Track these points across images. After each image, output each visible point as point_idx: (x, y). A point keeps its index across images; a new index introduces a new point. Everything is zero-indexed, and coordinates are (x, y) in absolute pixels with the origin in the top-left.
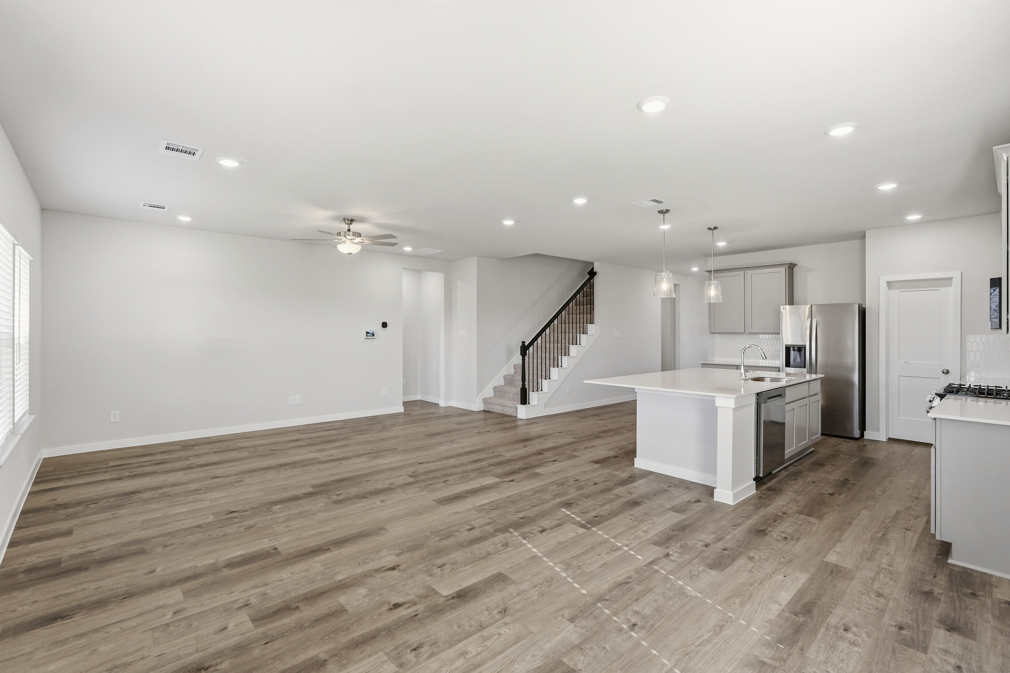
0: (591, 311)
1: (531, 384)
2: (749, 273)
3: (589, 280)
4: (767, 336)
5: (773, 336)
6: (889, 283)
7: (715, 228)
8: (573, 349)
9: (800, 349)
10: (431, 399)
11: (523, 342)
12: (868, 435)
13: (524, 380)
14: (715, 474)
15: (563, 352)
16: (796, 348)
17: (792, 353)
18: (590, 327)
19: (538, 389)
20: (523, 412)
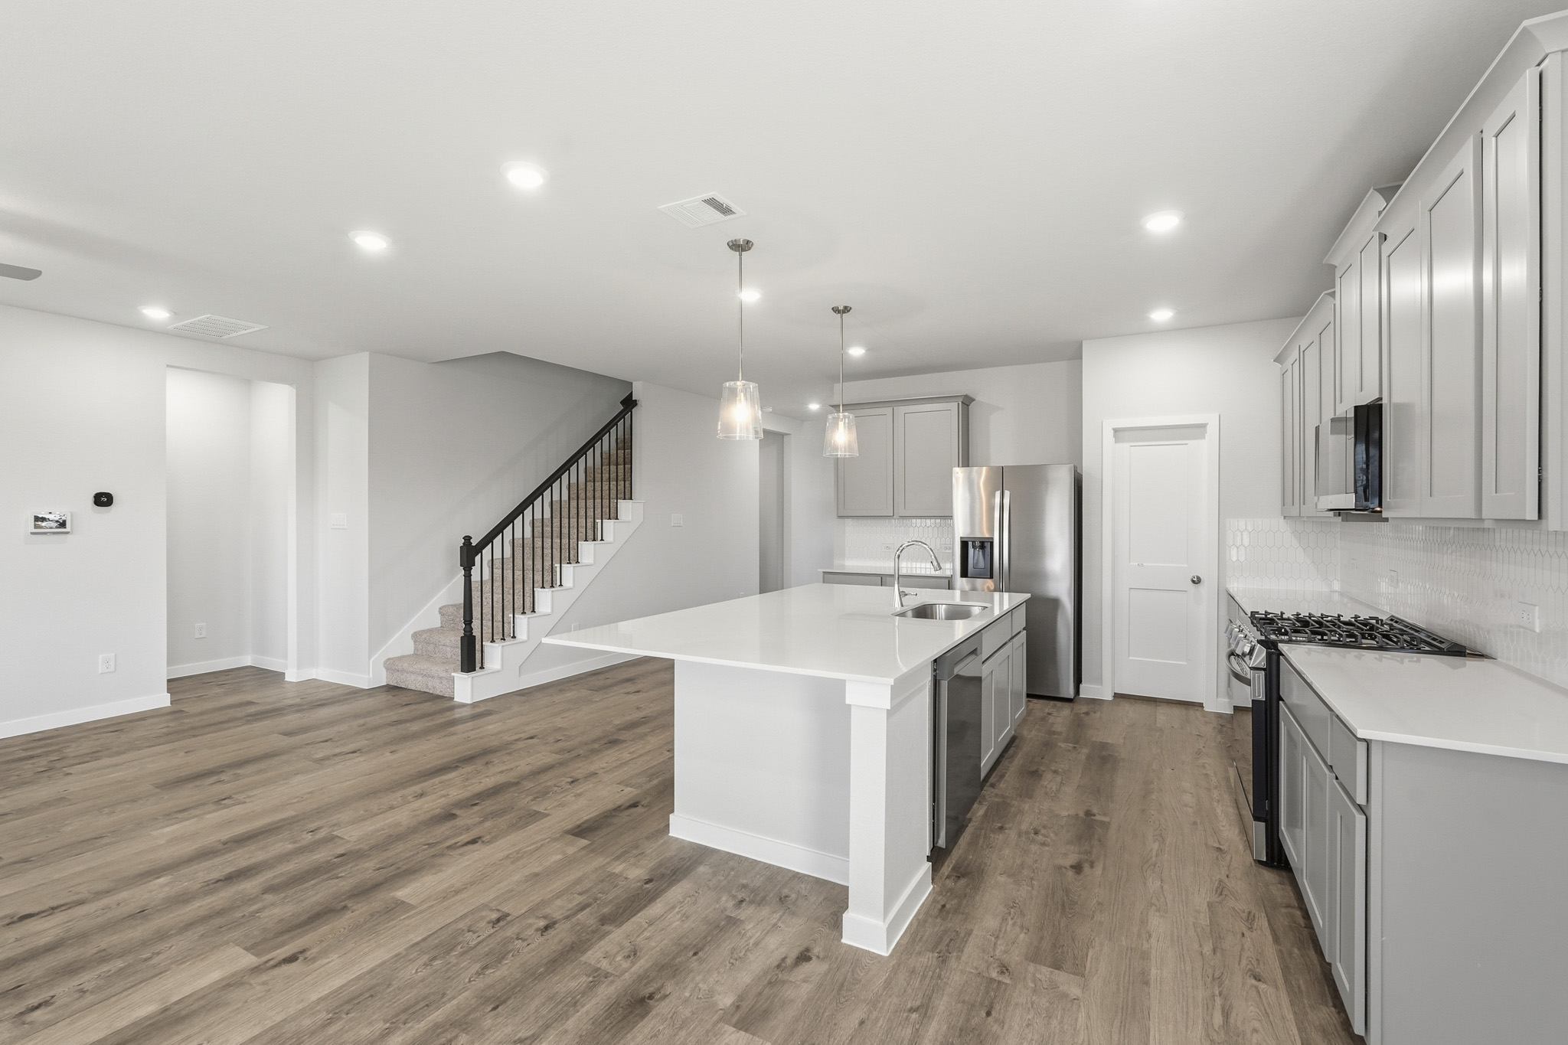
0: (628, 477)
1: (487, 623)
2: (901, 410)
3: (621, 416)
4: (928, 521)
5: (938, 521)
6: (1116, 431)
7: (847, 309)
8: (587, 549)
9: (985, 545)
10: (272, 664)
11: (467, 539)
12: (1088, 691)
13: (468, 619)
14: (845, 851)
15: (565, 554)
16: (978, 544)
17: (971, 551)
18: (623, 505)
19: (505, 634)
20: (465, 689)
